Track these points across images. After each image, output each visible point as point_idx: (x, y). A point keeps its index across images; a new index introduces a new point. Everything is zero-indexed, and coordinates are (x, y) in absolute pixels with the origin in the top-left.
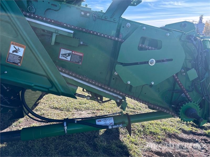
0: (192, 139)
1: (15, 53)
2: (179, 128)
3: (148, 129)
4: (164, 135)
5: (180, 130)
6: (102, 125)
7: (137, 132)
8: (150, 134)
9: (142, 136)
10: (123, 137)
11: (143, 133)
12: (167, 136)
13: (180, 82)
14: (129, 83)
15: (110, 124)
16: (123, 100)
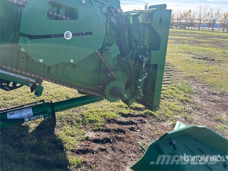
0: (130, 121)
2: (118, 112)
3: (87, 117)
4: (103, 122)
5: (119, 114)
6: (16, 118)
7: (75, 122)
8: (89, 123)
9: (81, 126)
10: (58, 131)
11: (82, 123)
12: (106, 122)
13: (103, 60)
14: (41, 61)
15: (27, 116)
16: (37, 84)
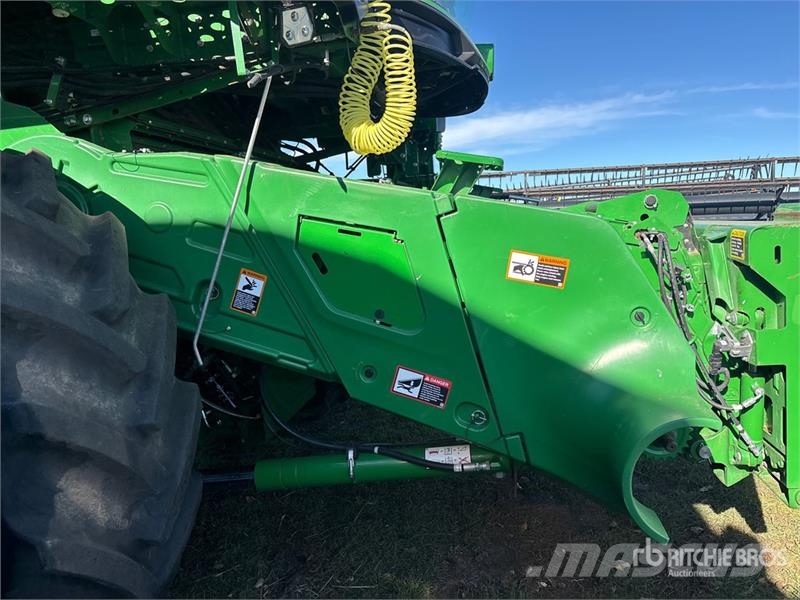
1: (246, 291)
6: (441, 462)
15: (460, 460)
